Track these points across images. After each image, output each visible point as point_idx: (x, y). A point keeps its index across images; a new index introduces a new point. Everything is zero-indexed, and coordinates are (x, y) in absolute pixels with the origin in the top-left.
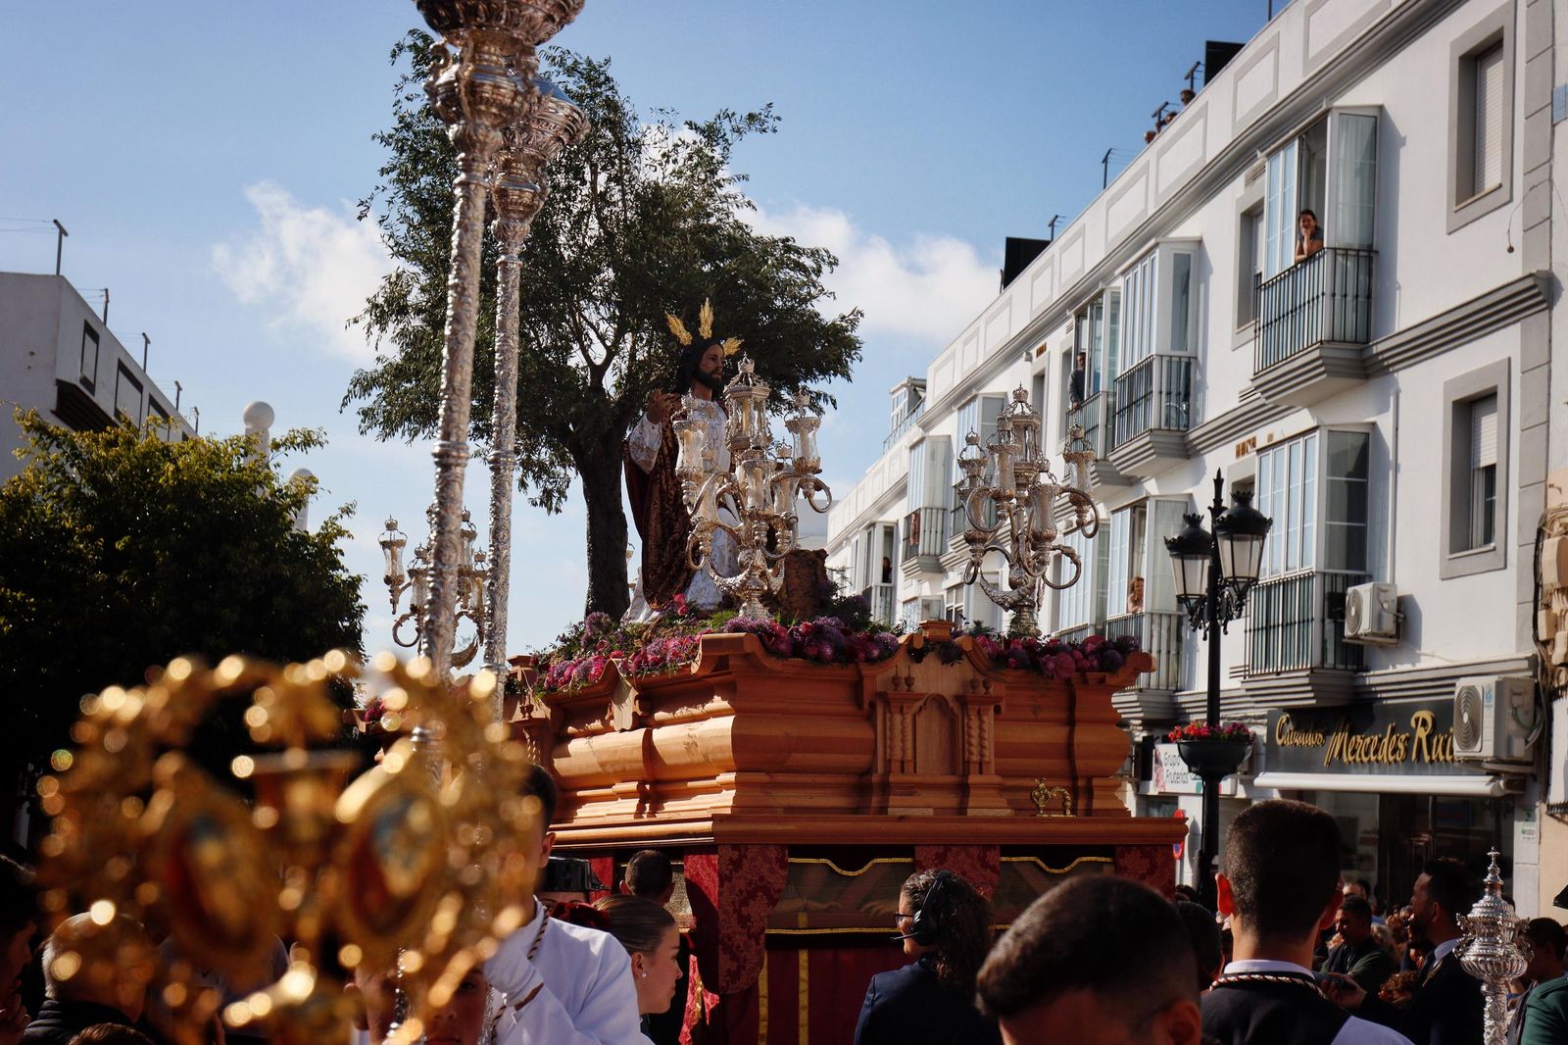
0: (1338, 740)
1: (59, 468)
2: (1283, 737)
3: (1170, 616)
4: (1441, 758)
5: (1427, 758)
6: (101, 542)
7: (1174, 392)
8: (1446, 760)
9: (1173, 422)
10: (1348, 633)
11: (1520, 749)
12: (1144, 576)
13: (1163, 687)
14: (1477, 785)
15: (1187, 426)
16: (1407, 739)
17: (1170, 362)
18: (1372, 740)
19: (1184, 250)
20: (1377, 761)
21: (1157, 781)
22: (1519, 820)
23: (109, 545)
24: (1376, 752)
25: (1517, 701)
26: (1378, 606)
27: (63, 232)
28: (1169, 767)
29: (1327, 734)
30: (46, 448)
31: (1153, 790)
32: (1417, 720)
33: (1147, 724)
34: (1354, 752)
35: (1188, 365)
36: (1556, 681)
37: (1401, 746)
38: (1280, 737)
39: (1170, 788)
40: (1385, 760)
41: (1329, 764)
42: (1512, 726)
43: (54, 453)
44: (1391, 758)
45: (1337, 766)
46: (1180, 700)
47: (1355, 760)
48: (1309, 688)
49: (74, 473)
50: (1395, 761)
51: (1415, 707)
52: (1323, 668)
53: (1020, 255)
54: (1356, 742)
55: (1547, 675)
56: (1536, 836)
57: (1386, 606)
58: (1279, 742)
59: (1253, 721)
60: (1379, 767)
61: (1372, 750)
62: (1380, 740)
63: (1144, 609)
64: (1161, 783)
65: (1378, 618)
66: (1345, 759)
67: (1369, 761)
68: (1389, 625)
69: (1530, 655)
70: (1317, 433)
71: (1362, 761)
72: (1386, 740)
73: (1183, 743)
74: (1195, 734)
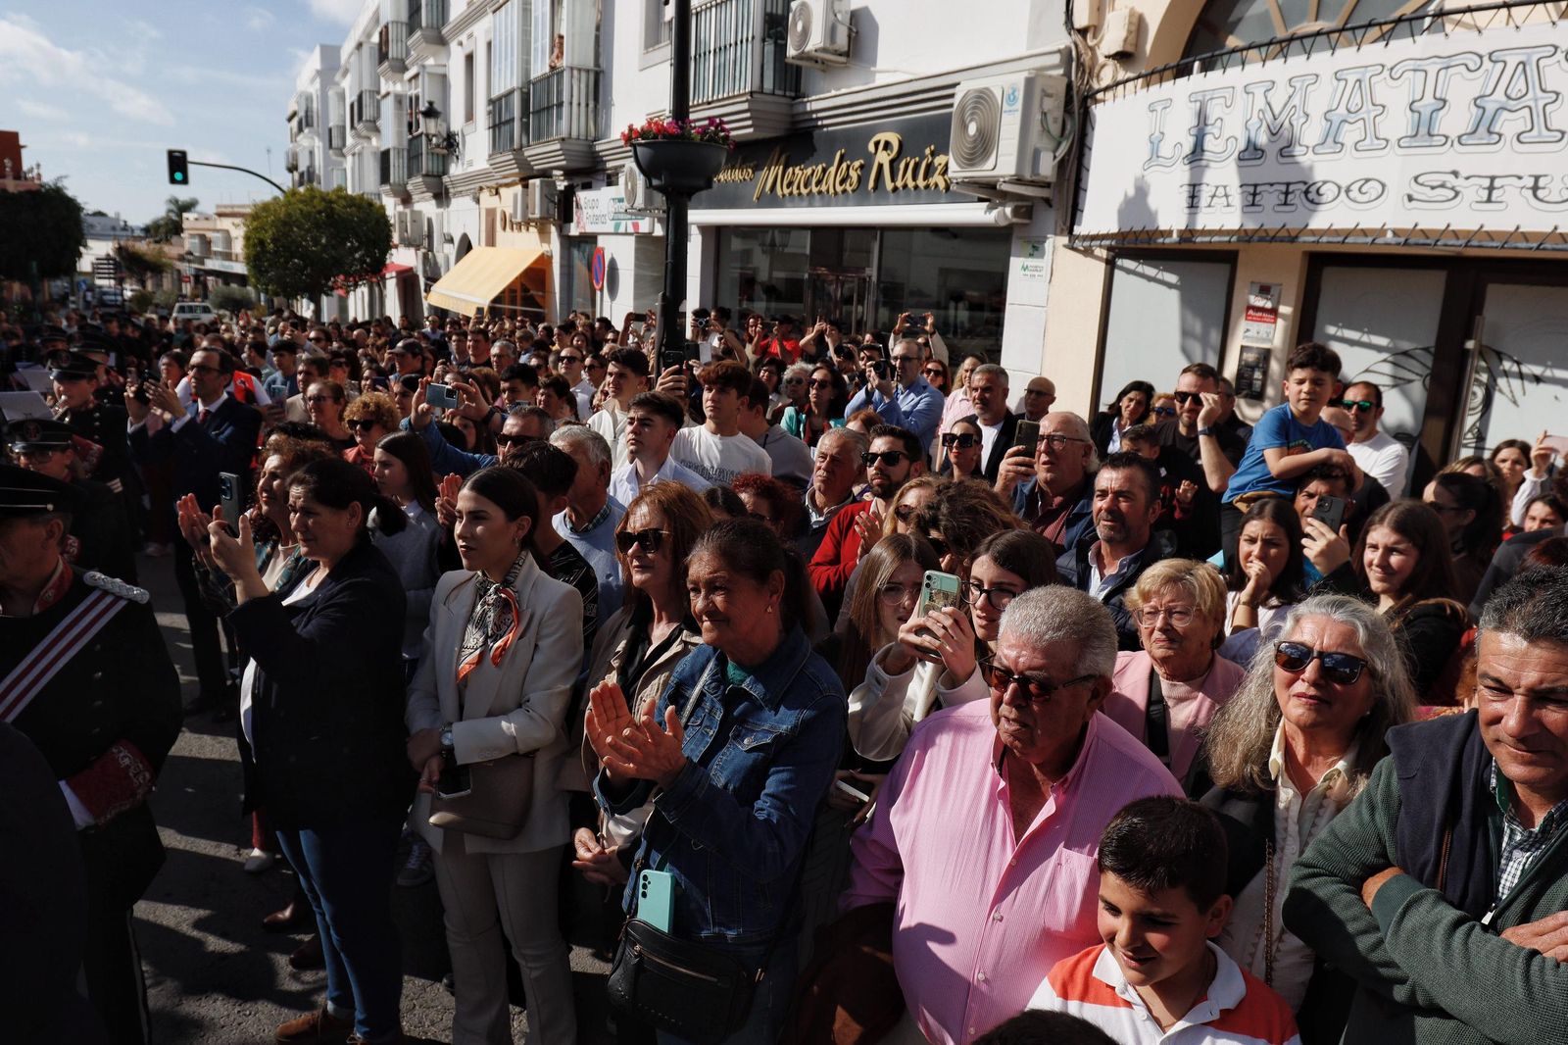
0: (770, 175)
3: (588, 71)
4: (911, 184)
5: (889, 186)
8: (916, 187)
10: (791, 52)
11: (1047, 167)
12: (563, 32)
13: (583, 135)
14: (974, 213)
16: (862, 167)
18: (813, 171)
20: (820, 192)
21: (578, 223)
22: (1019, 256)
24: (819, 183)
25: (1047, 104)
26: (832, 17)
28: (589, 211)
29: (757, 169)
31: (574, 230)
32: (877, 144)
33: (569, 173)
34: (790, 184)
36: (1095, 80)
37: (854, 175)
39: (590, 229)
40: (831, 191)
41: (758, 199)
44: (839, 189)
45: (770, 200)
46: (598, 148)
47: (791, 194)
48: (748, 115)
50: (844, 191)
51: (872, 131)
52: (762, 92)
54: (794, 173)
55: (1084, 71)
56: (1046, 273)
57: (839, 16)
60: (822, 198)
61: (814, 180)
62: (824, 170)
63: (565, 62)
64: (582, 224)
65: (831, 32)
66: (779, 192)
67: (810, 193)
68: (842, 41)
69: (1062, 47)
71: (800, 194)
72: (833, 169)
73: (641, 145)
74: (659, 131)
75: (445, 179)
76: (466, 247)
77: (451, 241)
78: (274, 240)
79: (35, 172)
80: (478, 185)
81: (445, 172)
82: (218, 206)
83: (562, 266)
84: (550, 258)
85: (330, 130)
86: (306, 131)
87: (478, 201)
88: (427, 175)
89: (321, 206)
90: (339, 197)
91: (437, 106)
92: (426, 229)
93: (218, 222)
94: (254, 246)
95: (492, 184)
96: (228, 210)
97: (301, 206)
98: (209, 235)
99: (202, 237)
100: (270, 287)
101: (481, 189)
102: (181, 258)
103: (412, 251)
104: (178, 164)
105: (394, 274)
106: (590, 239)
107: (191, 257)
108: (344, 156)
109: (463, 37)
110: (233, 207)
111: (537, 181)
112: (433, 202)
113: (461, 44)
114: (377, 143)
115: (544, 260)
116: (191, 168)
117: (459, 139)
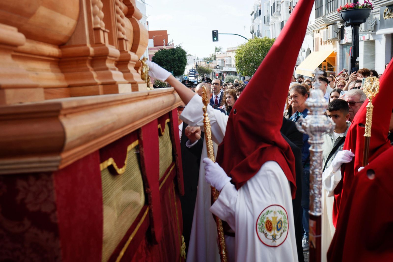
2: (386, 16)
21: (345, 39)
28: (349, 34)
31: (344, 42)
38: (385, 16)
58: (384, 18)
59: (375, 13)
73: (342, 12)
74: (347, 7)
76: (309, 53)
78: (245, 57)
79: (172, 43)
80: (312, 30)
82: (227, 48)
83: (340, 55)
84: (336, 53)
85: (265, 17)
86: (257, 18)
87: (313, 36)
89: (260, 43)
90: (266, 40)
93: (228, 54)
94: (238, 59)
95: (318, 29)
96: (231, 50)
97: (253, 44)
98: (224, 59)
99: (222, 59)
100: (243, 73)
101: (314, 31)
102: (216, 68)
104: (215, 35)
107: (219, 67)
108: (269, 25)
110: (232, 48)
111: (331, 26)
114: (280, 20)
115: (334, 54)
116: (219, 35)
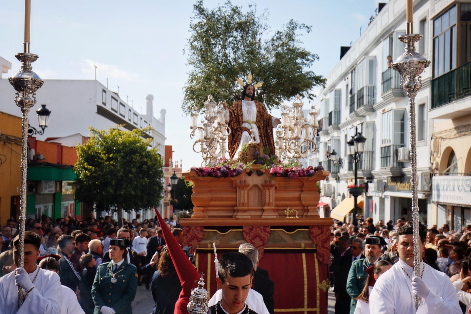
1: (97, 138)
3: (370, 152)
6: (107, 155)
7: (370, 95)
9: (370, 102)
10: (399, 159)
11: (426, 188)
13: (368, 169)
14: (420, 196)
15: (373, 104)
17: (369, 88)
18: (404, 185)
19: (371, 59)
23: (108, 156)
24: (405, 188)
25: (426, 177)
26: (404, 153)
27: (96, 67)
28: (371, 189)
29: (397, 183)
30: (95, 134)
33: (367, 178)
34: (401, 187)
35: (374, 88)
36: (433, 173)
37: (409, 186)
38: (389, 183)
39: (371, 195)
41: (397, 190)
42: (425, 183)
43: (96, 135)
45: (399, 191)
46: (372, 173)
47: (401, 189)
48: (391, 172)
49: (100, 139)
52: (394, 167)
53: (344, 50)
54: (401, 185)
55: (432, 171)
56: (432, 208)
60: (406, 191)
65: (404, 156)
67: (404, 190)
68: (407, 158)
69: (430, 166)
70: (392, 111)
72: (406, 185)
75: (338, 174)
76: (344, 197)
77: (340, 195)
80: (347, 177)
81: (339, 172)
83: (366, 205)
84: (363, 202)
87: (347, 182)
88: (333, 173)
91: (336, 151)
92: (333, 190)
101: (348, 179)
103: (329, 198)
105: (322, 206)
106: (371, 197)
109: (344, 129)
112: (335, 181)
113: (344, 131)
117: (343, 161)
